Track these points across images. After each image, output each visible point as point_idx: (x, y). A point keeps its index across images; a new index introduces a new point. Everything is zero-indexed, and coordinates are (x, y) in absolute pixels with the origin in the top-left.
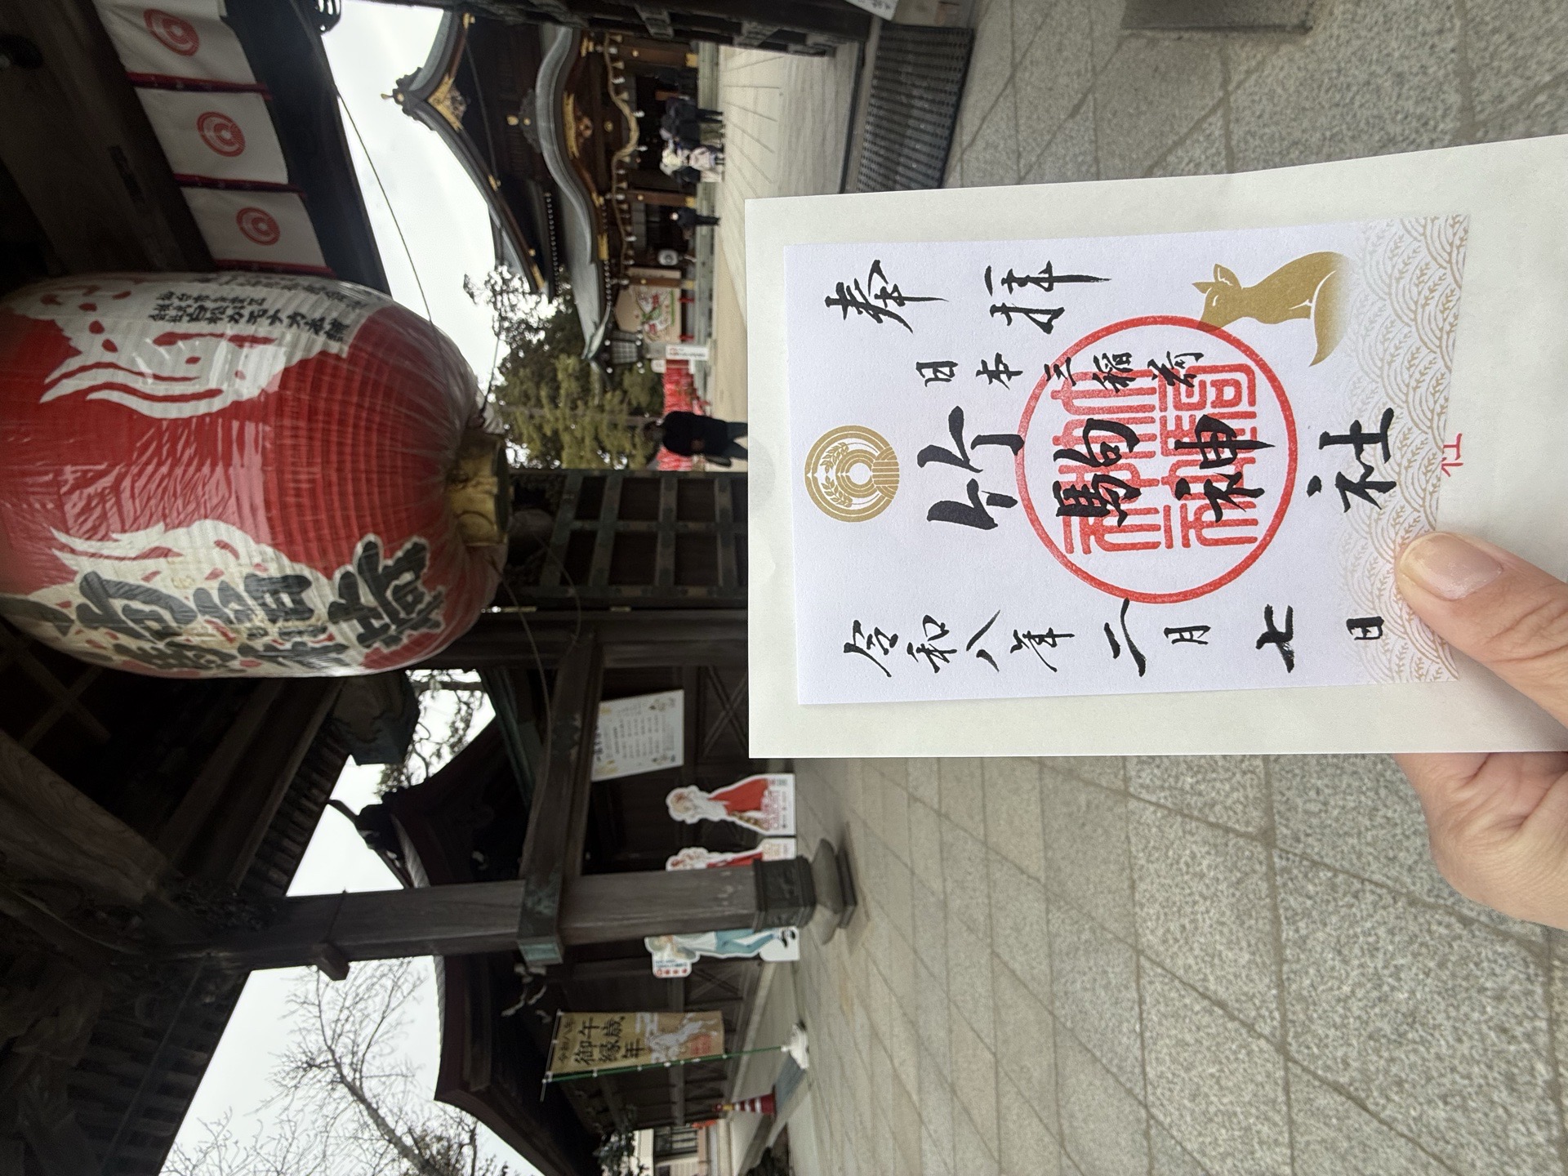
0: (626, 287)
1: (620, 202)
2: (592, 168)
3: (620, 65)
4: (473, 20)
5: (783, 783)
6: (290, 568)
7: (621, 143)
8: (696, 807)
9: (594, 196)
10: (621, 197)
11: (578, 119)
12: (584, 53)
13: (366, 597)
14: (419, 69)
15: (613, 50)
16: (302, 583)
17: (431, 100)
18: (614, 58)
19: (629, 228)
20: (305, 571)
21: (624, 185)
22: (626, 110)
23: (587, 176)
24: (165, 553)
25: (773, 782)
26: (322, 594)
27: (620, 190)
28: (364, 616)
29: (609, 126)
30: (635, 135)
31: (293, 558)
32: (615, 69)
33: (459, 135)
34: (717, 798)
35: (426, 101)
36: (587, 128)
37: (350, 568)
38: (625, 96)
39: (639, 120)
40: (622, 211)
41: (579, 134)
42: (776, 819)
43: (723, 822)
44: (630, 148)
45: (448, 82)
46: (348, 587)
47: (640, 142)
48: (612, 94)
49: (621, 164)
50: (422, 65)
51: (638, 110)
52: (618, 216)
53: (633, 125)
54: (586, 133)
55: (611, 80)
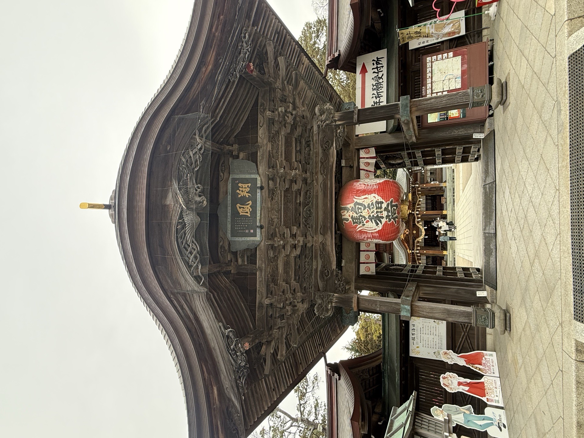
2: (408, 242)
3: (420, 216)
5: (492, 355)
6: (382, 200)
7: (418, 236)
8: (452, 358)
9: (408, 250)
10: (418, 252)
13: (390, 208)
15: (417, 212)
16: (383, 203)
18: (417, 215)
19: (420, 261)
20: (383, 201)
21: (419, 248)
22: (421, 227)
23: (406, 245)
24: (367, 198)
25: (487, 355)
26: (384, 206)
27: (417, 250)
28: (388, 212)
29: (415, 232)
30: (424, 233)
31: (383, 199)
32: (418, 217)
34: (461, 357)
36: (407, 231)
37: (389, 202)
38: (421, 223)
39: (425, 229)
40: (418, 256)
41: (404, 233)
42: (489, 369)
43: (464, 366)
44: (421, 237)
46: (388, 205)
47: (425, 235)
48: (416, 223)
49: (418, 242)
51: (425, 226)
52: (416, 257)
53: (423, 231)
54: (407, 233)
55: (416, 220)
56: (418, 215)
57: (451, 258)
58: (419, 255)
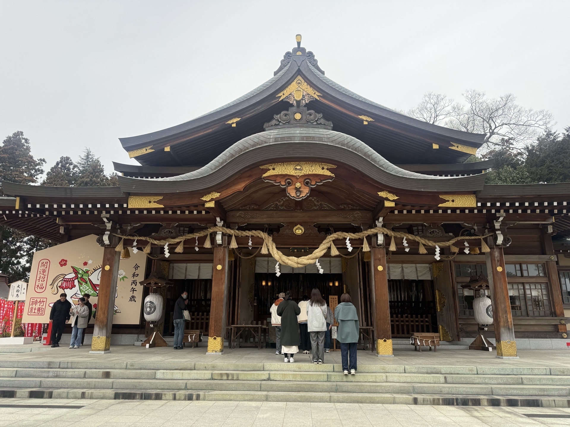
0: (100, 241)
1: (213, 237)
3: (366, 248)
4: (365, 123)
9: (216, 195)
10: (219, 239)
11: (307, 179)
12: (382, 194)
14: (323, 73)
15: (381, 239)
17: (299, 77)
18: (371, 239)
21: (234, 245)
22: (319, 252)
27: (227, 238)
32: (361, 241)
33: (273, 95)
35: (299, 72)
36: (298, 193)
40: (202, 240)
41: (289, 179)
44: (277, 254)
45: (316, 95)
48: (334, 236)
49: (258, 243)
50: (326, 75)
52: (197, 235)
54: (291, 192)
55: (349, 236)
56: (370, 244)
57: (168, 374)
58: (208, 245)
